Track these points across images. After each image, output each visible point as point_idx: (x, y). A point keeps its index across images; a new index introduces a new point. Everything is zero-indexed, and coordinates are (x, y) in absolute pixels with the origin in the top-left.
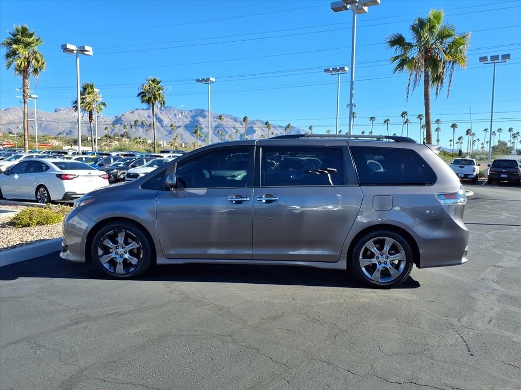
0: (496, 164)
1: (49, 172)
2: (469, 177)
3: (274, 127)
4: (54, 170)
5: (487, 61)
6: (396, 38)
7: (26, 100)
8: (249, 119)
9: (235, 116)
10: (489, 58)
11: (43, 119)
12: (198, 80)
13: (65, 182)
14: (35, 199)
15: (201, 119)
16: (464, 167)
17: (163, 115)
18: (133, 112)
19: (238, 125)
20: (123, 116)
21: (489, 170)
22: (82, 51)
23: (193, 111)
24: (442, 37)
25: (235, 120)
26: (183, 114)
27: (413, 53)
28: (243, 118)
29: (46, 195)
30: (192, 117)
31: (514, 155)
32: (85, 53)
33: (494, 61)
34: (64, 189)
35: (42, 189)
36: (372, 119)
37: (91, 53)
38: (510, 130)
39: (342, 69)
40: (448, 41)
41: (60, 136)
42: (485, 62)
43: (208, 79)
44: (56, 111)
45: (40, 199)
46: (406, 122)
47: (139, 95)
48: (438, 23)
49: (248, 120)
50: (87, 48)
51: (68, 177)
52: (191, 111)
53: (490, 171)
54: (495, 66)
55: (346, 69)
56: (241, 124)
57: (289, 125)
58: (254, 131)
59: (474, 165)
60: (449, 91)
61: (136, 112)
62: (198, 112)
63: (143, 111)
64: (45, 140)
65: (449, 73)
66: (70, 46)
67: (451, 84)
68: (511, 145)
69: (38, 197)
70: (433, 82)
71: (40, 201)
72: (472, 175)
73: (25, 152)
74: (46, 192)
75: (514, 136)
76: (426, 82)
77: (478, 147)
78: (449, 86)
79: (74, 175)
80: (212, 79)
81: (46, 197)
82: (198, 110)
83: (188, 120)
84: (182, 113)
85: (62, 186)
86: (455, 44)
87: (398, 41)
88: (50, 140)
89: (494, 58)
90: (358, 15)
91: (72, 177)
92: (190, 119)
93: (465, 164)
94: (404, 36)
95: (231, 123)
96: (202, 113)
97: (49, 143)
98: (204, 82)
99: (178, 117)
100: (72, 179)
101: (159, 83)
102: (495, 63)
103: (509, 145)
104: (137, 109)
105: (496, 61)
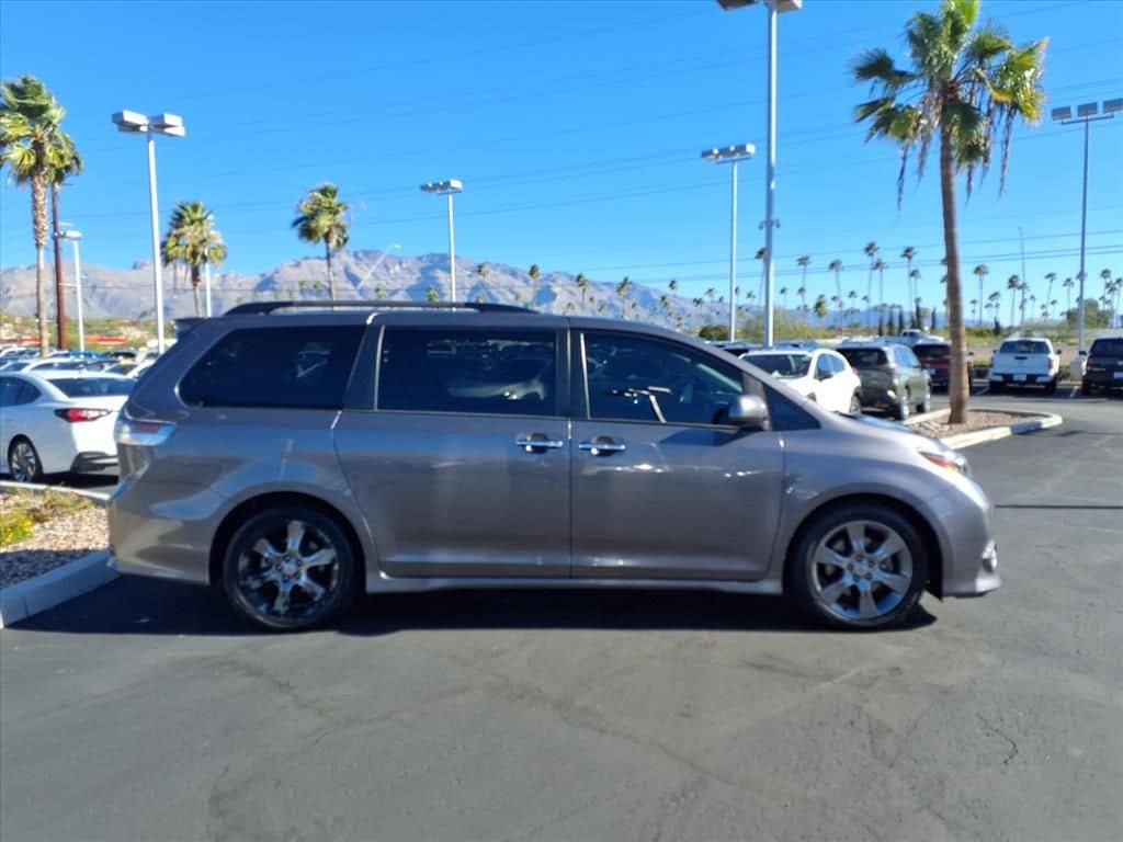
0: (1098, 348)
1: (39, 403)
2: (1040, 379)
3: (594, 284)
4: (50, 398)
5: (1070, 117)
6: (874, 60)
7: (41, 241)
8: (543, 270)
9: (512, 265)
10: (1074, 111)
11: (109, 285)
12: (424, 188)
13: (77, 427)
14: (6, 470)
15: (440, 274)
16: (1025, 358)
17: (362, 269)
18: (298, 265)
19: (518, 283)
20: (277, 272)
21: (1084, 364)
22: (159, 126)
23: (424, 259)
24: (982, 52)
25: (514, 273)
26: (404, 265)
27: (911, 96)
28: (529, 269)
29: (32, 461)
30: (423, 271)
31: (1117, 328)
32: (167, 130)
33: (1084, 118)
34: (73, 445)
35: (21, 447)
36: (803, 261)
37: (179, 131)
38: (1105, 273)
39: (741, 149)
40: (996, 61)
41: (147, 318)
42: (1065, 121)
43: (447, 184)
44: (135, 267)
45: (18, 471)
46: (878, 265)
47: (296, 223)
48: (969, 20)
49: (540, 271)
50: (169, 119)
51: (84, 414)
52: (420, 259)
53: (1088, 365)
54: (1087, 126)
55: (751, 148)
56: (526, 281)
57: (626, 279)
58: (553, 296)
59: (1048, 351)
60: (1002, 180)
61: (304, 263)
62: (436, 259)
63: (317, 261)
64: (112, 328)
65: (1000, 136)
66: (130, 117)
67: (1008, 163)
68: (1107, 307)
69: (15, 466)
70: (960, 161)
71: (17, 476)
72: (1046, 375)
73: (41, 355)
74: (31, 454)
75: (1111, 288)
76: (946, 161)
77: (1033, 313)
78: (1004, 167)
79: (100, 410)
80: (455, 184)
81: (31, 465)
82: (433, 255)
83: (414, 277)
84: (400, 263)
85: (68, 437)
86: (1014, 67)
87: (878, 67)
88: (122, 329)
89: (1087, 109)
90: (781, 15)
91: (95, 414)
92: (419, 275)
93: (1028, 352)
94: (891, 54)
95: (505, 279)
96: (442, 262)
97: (120, 334)
98: (439, 191)
99: (392, 271)
100: (94, 419)
101: (334, 193)
102: (1087, 120)
103: (1102, 307)
104: (307, 258)
105: (1089, 117)
